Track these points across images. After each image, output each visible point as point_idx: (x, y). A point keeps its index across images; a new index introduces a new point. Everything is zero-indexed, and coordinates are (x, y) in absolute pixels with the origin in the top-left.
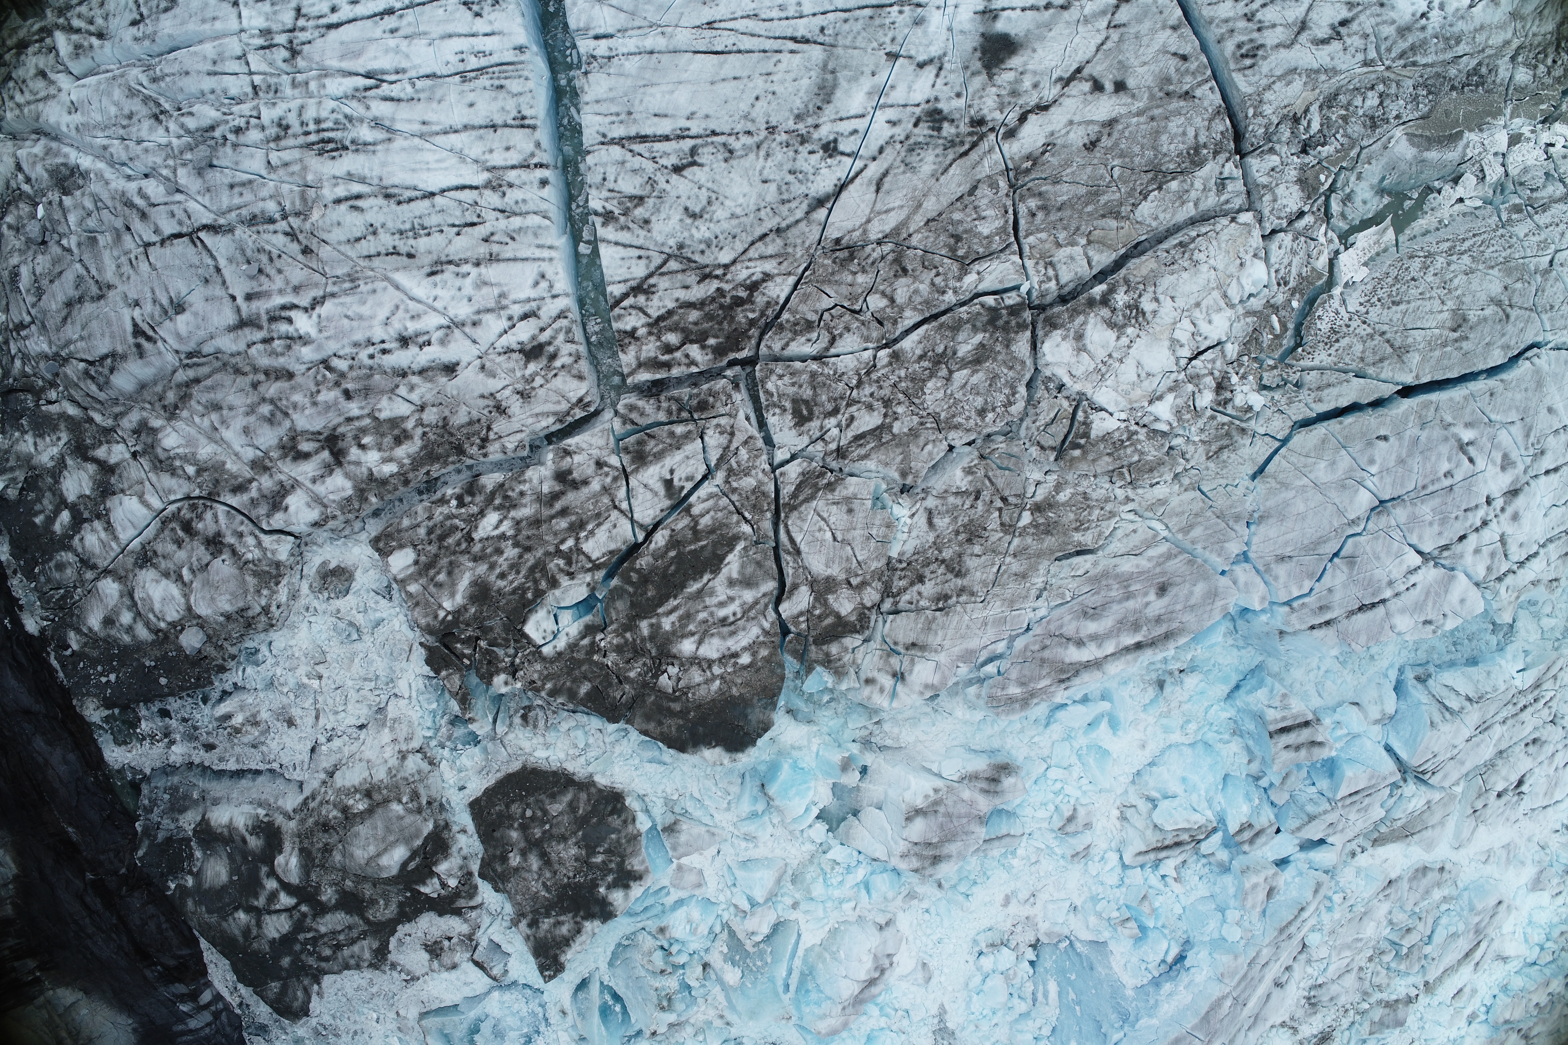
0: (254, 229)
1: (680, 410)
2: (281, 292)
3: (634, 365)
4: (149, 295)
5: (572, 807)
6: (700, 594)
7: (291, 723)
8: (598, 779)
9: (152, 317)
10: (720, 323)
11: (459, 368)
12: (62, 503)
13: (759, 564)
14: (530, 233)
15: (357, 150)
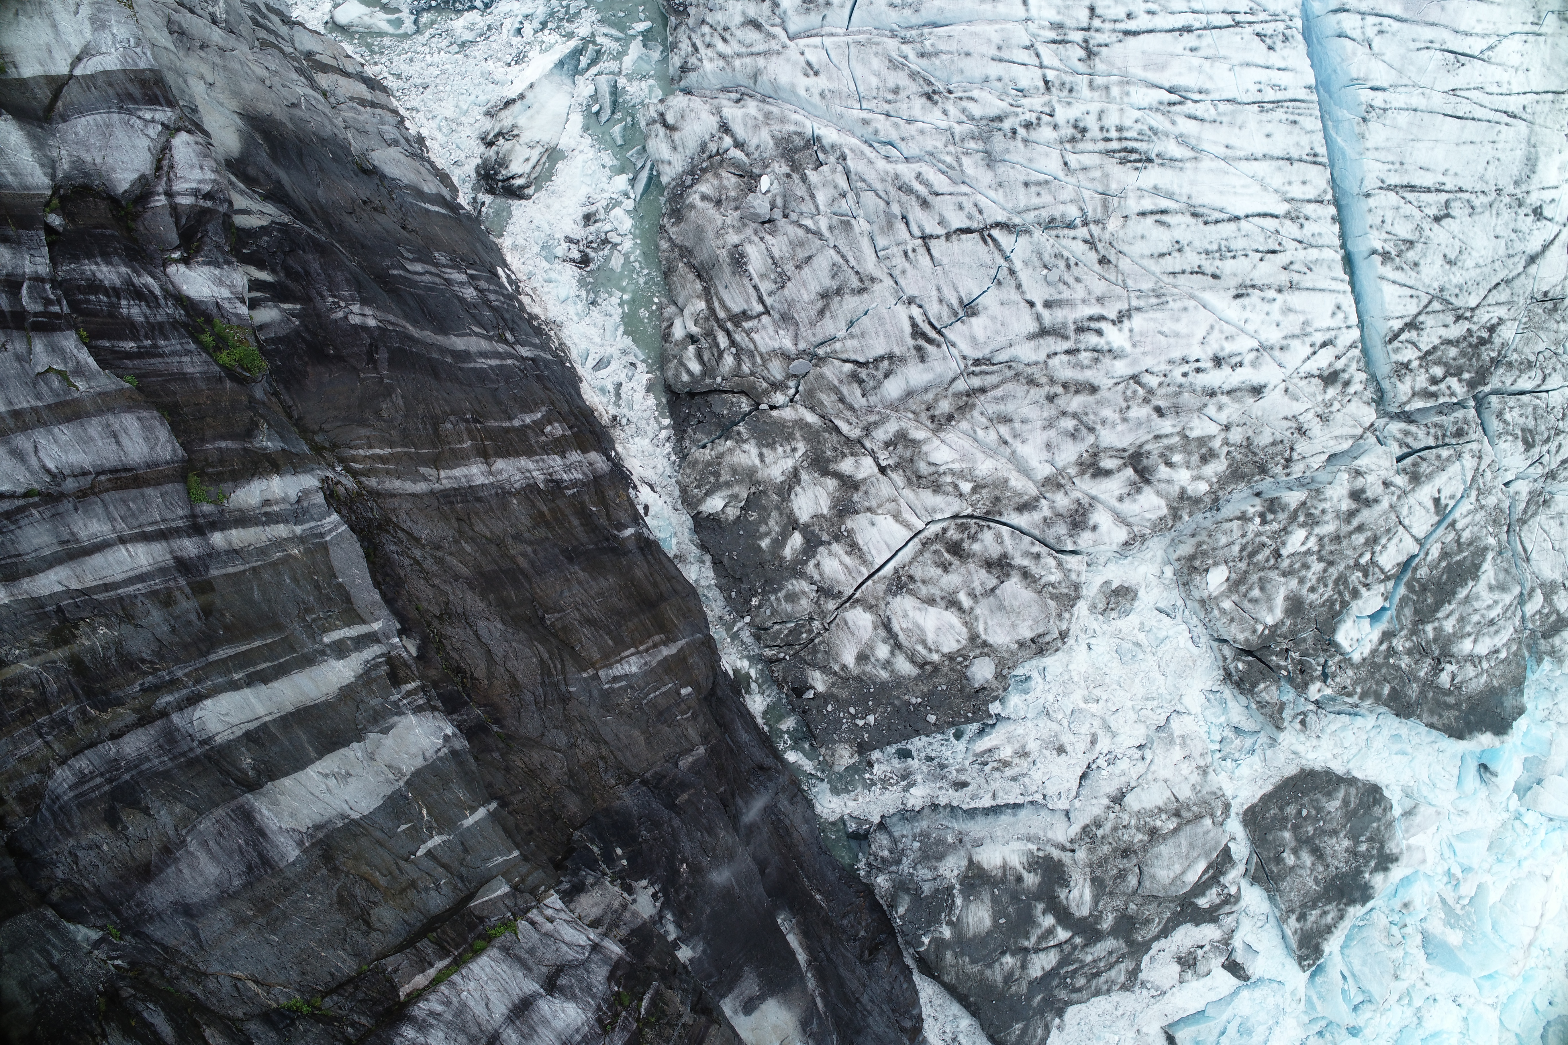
0: (1053, 233)
1: (1444, 435)
2: (1084, 301)
3: (1410, 393)
4: (934, 293)
5: (1346, 802)
6: (1467, 600)
7: (1061, 750)
8: (1356, 774)
9: (940, 317)
10: (1470, 360)
11: (1266, 390)
12: (792, 524)
13: (1507, 571)
14: (1325, 266)
15: (1162, 165)
